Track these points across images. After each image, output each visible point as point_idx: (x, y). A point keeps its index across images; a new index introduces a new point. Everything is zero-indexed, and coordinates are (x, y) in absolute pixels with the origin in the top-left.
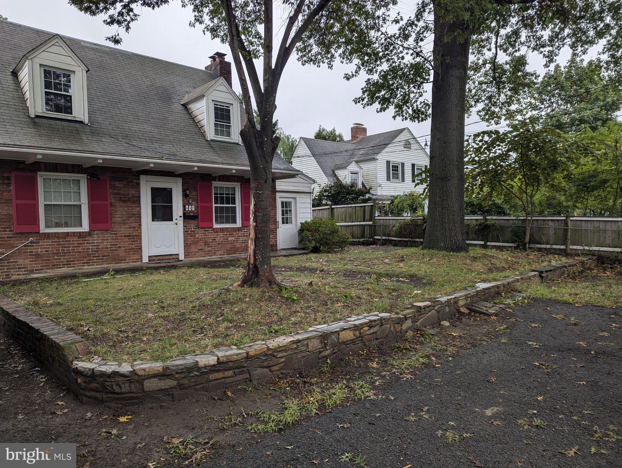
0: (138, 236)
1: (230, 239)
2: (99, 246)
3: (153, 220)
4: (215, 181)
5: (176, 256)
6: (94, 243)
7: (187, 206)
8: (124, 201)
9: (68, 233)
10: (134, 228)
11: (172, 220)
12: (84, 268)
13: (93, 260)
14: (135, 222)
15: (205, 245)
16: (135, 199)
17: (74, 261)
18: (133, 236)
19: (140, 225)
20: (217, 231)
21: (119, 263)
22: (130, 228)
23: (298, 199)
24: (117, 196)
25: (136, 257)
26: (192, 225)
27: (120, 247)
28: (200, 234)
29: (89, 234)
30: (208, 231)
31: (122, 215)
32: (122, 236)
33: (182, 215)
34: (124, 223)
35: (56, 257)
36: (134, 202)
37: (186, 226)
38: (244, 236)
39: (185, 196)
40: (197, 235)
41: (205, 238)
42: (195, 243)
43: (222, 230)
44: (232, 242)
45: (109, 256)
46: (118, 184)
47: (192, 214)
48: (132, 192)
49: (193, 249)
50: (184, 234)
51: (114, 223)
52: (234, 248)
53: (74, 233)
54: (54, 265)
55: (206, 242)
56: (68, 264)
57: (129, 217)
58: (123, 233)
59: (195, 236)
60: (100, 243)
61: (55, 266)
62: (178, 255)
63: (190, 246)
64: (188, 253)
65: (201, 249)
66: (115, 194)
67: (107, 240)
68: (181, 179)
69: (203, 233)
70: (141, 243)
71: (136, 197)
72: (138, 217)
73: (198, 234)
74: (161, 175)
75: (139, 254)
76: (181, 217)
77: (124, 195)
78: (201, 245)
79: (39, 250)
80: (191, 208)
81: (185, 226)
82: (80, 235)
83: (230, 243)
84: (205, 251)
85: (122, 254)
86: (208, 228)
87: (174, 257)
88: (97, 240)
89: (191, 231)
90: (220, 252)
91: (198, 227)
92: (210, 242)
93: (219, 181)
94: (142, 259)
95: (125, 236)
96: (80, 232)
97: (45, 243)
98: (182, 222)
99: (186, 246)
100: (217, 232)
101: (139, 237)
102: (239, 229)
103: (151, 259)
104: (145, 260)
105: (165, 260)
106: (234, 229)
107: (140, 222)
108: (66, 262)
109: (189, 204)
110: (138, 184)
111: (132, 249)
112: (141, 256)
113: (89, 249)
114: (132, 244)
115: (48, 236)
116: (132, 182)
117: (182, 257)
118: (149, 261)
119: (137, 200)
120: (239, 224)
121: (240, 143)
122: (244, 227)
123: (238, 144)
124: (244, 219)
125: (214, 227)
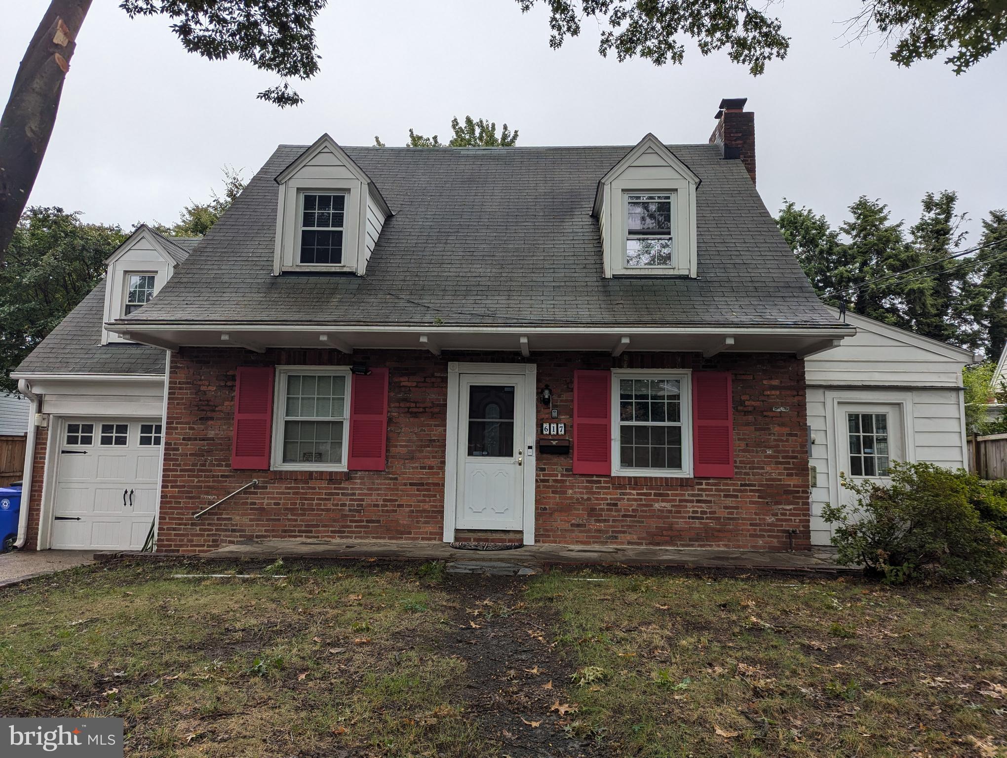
0: (438, 484)
1: (657, 506)
2: (362, 500)
3: (470, 453)
4: (621, 367)
5: (518, 536)
6: (354, 494)
7: (546, 426)
8: (415, 415)
9: (311, 473)
10: (431, 468)
11: (512, 456)
12: (334, 541)
13: (350, 527)
14: (434, 457)
15: (590, 515)
16: (436, 410)
17: (318, 526)
18: (427, 484)
19: (443, 463)
20: (621, 483)
21: (397, 538)
22: (422, 468)
23: (908, 407)
24: (402, 405)
25: (430, 528)
26: (558, 467)
27: (399, 506)
28: (576, 490)
29: (347, 477)
30: (599, 482)
31: (409, 441)
32: (405, 485)
33: (534, 445)
34: (412, 458)
35: (290, 517)
36: (433, 416)
37: (543, 470)
38: (698, 501)
39: (543, 403)
40: (570, 491)
41: (589, 499)
42: (565, 509)
43: (636, 482)
44: (661, 515)
45: (378, 521)
46: (405, 382)
47: (554, 443)
48: (432, 396)
49: (559, 522)
50: (537, 487)
51: (393, 457)
52: (670, 528)
53: (322, 473)
54: (285, 531)
55: (593, 510)
56: (307, 531)
57: (421, 446)
58: (409, 478)
59: (565, 492)
60: (366, 495)
61: (287, 533)
62: (521, 532)
63: (551, 514)
64: (547, 530)
65: (578, 525)
66: (399, 401)
67: (378, 489)
68: (534, 367)
69: (586, 487)
70: (442, 501)
71: (438, 405)
72: (440, 446)
73: (572, 487)
74: (493, 361)
75: (437, 523)
76: (530, 447)
77: (416, 403)
78: (578, 516)
79: (266, 501)
80: (555, 429)
81: (539, 469)
82: (332, 478)
83: (659, 517)
84: (589, 531)
85: (404, 521)
86: (598, 476)
87: (512, 536)
88: (360, 489)
89: (556, 481)
90: (628, 537)
91: (570, 471)
92: (602, 510)
93: (631, 366)
94: (442, 534)
95: (411, 484)
96: (331, 473)
97: (275, 489)
98: (534, 459)
99: (541, 513)
100: (622, 487)
101: (440, 486)
102: (683, 483)
103: (462, 535)
104: (449, 537)
105: (493, 540)
106: (668, 483)
107: (444, 457)
108: (306, 526)
109: (551, 420)
110: (445, 380)
111: (424, 511)
112: (442, 528)
113: (344, 505)
114: (424, 501)
115: (280, 476)
116: (433, 376)
117: (529, 539)
118: (456, 539)
119: (439, 413)
120: (687, 470)
121: (693, 275)
122: (699, 477)
123: (686, 278)
124: (699, 458)
125: (613, 475)
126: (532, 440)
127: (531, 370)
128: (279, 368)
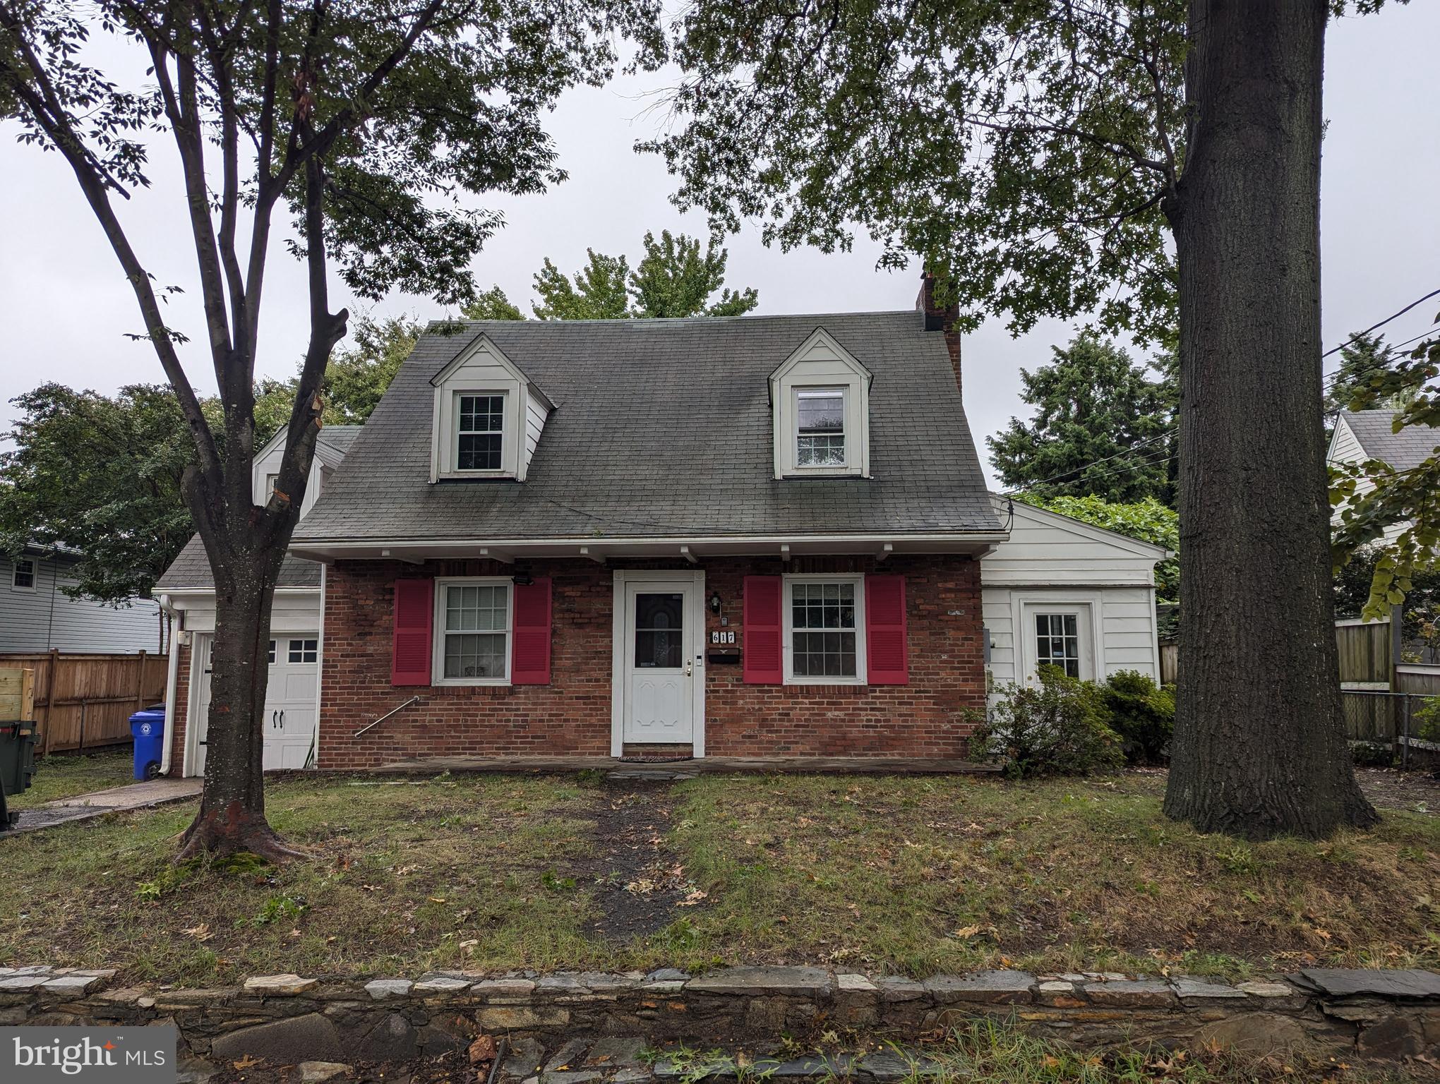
0: (604, 698)
1: (829, 715)
2: (527, 715)
3: (637, 665)
4: (792, 571)
5: (688, 749)
6: (518, 709)
7: (715, 634)
8: (580, 626)
9: (473, 688)
10: (597, 680)
11: (680, 666)
12: (499, 758)
13: (515, 743)
14: (600, 669)
15: (761, 726)
16: (602, 620)
17: (482, 743)
18: (594, 697)
19: (610, 675)
20: (794, 692)
21: (563, 754)
22: (588, 681)
24: (566, 615)
25: (597, 743)
26: (729, 677)
27: (567, 720)
28: (747, 700)
29: (511, 691)
30: (771, 691)
31: (574, 653)
32: (571, 698)
33: (703, 654)
34: (578, 671)
35: (453, 734)
36: (599, 626)
37: (713, 680)
38: (872, 709)
39: (712, 611)
40: (741, 702)
41: (760, 709)
42: (736, 720)
43: (808, 691)
44: (835, 724)
45: (544, 737)
46: (569, 591)
47: (724, 652)
48: (598, 605)
49: (730, 734)
50: (707, 698)
51: (558, 670)
52: (844, 738)
53: (485, 688)
54: (448, 749)
55: (765, 720)
56: (471, 748)
57: (587, 658)
58: (574, 692)
59: (736, 703)
60: (530, 710)
61: (451, 751)
62: (691, 745)
63: (721, 726)
64: (717, 742)
65: (750, 737)
66: (563, 611)
67: (543, 704)
68: (703, 572)
69: (757, 697)
70: (609, 714)
71: (604, 615)
72: (606, 658)
73: (743, 698)
74: (660, 568)
75: (604, 737)
76: (699, 657)
77: (581, 613)
78: (749, 727)
79: (428, 718)
80: (725, 638)
81: (709, 679)
82: (495, 692)
83: (831, 726)
84: (761, 742)
85: (570, 736)
86: (769, 685)
87: (681, 749)
88: (525, 704)
89: (727, 691)
90: (801, 747)
91: (741, 682)
92: (774, 720)
93: (803, 571)
94: (610, 748)
95: (577, 698)
96: (494, 688)
97: (437, 705)
98: (703, 669)
99: (711, 725)
100: (794, 696)
101: (607, 699)
102: (857, 691)
103: (630, 749)
104: (616, 751)
105: (662, 754)
106: (840, 690)
107: (610, 669)
108: (471, 743)
109: (721, 629)
110: (610, 589)
111: (591, 725)
112: (609, 742)
113: (509, 721)
114: (591, 715)
115: (442, 692)
116: (598, 585)
117: (699, 752)
118: (625, 753)
119: (605, 623)
120: (861, 677)
121: (866, 475)
122: (872, 685)
123: (859, 478)
124: (873, 666)
125: (785, 683)
126: (701, 649)
127: (700, 577)
128: (438, 579)
